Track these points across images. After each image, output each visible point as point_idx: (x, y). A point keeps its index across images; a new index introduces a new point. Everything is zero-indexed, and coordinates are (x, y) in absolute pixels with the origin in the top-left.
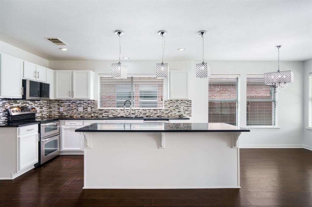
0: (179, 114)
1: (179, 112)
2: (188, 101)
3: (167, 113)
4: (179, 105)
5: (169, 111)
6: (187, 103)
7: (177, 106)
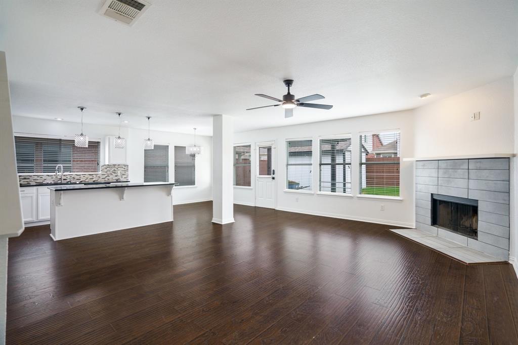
0: (116, 178)
1: (116, 176)
2: (125, 166)
3: (104, 177)
4: (116, 169)
5: (106, 176)
6: (124, 167)
7: (115, 170)
